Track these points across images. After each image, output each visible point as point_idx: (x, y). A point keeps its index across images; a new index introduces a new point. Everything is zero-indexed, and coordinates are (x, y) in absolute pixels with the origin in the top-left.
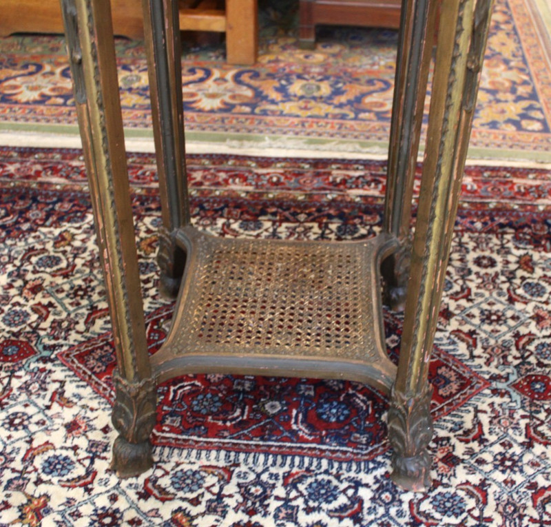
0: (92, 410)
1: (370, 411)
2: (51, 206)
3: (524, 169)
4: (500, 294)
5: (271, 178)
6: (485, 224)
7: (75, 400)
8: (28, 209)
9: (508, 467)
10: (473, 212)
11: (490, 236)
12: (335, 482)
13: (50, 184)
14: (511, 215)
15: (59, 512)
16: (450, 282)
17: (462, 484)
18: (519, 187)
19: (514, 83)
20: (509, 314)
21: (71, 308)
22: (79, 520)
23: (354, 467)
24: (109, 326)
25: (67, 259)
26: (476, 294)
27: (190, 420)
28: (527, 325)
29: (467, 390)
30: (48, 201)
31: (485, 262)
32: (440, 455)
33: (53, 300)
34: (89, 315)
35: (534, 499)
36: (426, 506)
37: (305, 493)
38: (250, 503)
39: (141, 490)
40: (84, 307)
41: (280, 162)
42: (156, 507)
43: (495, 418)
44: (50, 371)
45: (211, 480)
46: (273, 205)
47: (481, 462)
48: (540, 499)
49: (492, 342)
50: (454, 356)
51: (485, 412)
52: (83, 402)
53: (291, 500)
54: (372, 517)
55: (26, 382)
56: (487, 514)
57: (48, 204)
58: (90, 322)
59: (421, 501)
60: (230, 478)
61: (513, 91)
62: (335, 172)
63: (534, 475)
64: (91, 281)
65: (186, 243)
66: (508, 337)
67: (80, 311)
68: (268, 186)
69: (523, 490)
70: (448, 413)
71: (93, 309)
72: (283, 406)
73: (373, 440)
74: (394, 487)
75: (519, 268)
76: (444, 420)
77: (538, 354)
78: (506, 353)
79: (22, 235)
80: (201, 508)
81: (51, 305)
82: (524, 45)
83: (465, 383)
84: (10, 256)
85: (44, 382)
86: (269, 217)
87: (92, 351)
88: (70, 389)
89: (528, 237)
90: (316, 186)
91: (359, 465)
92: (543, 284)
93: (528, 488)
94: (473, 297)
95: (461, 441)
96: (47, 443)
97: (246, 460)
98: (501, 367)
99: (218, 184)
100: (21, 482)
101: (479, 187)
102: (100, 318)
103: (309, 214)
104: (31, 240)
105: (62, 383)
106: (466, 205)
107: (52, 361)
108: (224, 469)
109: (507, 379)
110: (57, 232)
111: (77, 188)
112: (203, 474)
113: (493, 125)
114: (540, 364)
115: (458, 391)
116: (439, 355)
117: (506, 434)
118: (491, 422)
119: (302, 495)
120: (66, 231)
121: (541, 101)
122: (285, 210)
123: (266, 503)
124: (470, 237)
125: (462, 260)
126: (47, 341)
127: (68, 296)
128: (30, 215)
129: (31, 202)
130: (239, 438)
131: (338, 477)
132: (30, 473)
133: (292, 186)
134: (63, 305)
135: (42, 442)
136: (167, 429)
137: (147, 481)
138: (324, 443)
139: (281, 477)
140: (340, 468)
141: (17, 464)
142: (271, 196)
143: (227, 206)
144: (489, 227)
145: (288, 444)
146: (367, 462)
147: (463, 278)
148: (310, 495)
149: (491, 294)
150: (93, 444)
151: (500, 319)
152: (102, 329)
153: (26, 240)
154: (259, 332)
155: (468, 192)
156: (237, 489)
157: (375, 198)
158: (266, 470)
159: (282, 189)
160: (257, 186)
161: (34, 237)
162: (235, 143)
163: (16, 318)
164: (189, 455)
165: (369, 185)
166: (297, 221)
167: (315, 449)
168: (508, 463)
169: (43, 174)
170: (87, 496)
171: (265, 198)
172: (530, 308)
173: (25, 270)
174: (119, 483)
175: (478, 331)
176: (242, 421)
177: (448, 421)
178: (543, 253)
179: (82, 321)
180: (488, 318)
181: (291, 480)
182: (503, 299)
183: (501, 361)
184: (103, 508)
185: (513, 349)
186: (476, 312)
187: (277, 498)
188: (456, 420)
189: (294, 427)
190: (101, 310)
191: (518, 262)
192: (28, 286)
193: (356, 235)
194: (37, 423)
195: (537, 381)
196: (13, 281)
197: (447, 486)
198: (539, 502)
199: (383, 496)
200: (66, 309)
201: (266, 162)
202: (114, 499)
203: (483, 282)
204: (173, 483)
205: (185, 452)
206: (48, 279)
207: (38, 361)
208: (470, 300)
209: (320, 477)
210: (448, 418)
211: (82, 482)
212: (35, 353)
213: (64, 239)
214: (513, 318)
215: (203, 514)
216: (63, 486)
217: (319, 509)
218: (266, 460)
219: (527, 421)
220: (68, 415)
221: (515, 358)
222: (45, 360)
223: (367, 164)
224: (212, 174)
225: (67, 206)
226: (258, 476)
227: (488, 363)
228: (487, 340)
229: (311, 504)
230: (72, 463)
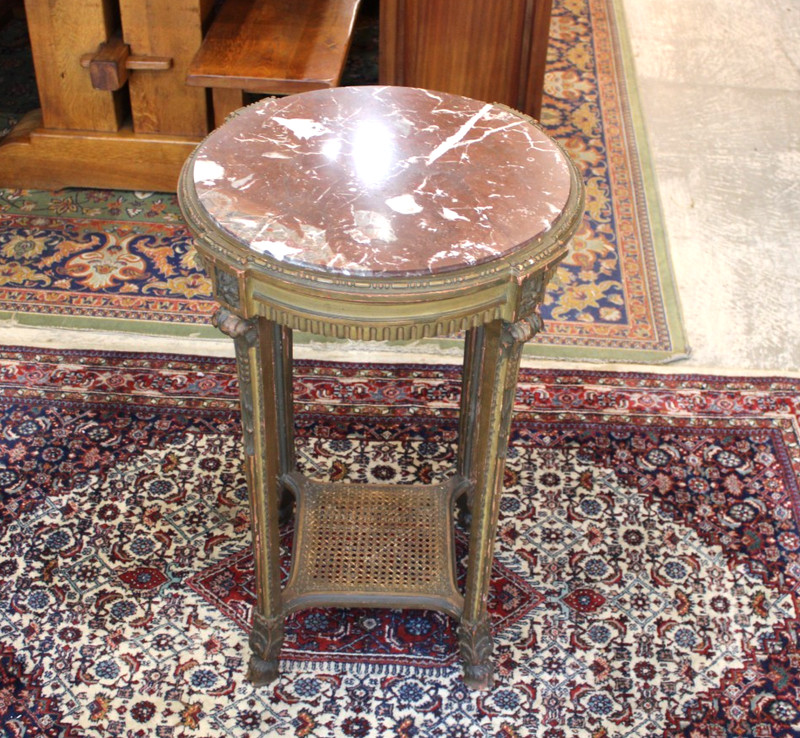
0: (224, 630)
1: (448, 625)
2: (150, 424)
3: (596, 372)
4: (560, 513)
5: (356, 389)
6: (553, 438)
7: (208, 622)
8: (130, 428)
9: (555, 669)
10: (543, 425)
11: (557, 451)
12: (420, 685)
13: (145, 398)
14: (578, 427)
15: (211, 716)
16: (518, 502)
17: (518, 684)
18: (589, 395)
19: (598, 255)
20: (567, 532)
21: (190, 536)
22: (228, 721)
23: (435, 672)
24: (226, 552)
25: (177, 484)
26: (540, 513)
27: (304, 637)
28: (580, 543)
29: (526, 605)
30: (147, 418)
31: (550, 479)
32: (502, 661)
33: (173, 528)
34: (207, 542)
35: (571, 694)
36: (489, 702)
37: (398, 694)
38: (356, 703)
39: (272, 696)
40: (200, 534)
41: (364, 369)
42: (285, 709)
43: (547, 628)
44: (183, 597)
45: (325, 686)
46: (359, 421)
47: (533, 665)
48: (577, 694)
49: (550, 560)
50: (517, 574)
51: (539, 623)
52: (215, 624)
53: (387, 700)
54: (449, 711)
55: (164, 607)
56: (534, 707)
57: (147, 422)
58: (209, 549)
59: (485, 698)
60: (340, 684)
61: (596, 267)
62: (416, 381)
63: (574, 675)
64: (203, 507)
65: (294, 488)
66: (563, 555)
67: (198, 538)
68: (354, 398)
69: (564, 687)
70: (510, 626)
71: (210, 536)
72: (377, 622)
73: (449, 650)
74: (466, 687)
75: (579, 485)
76: (507, 632)
77: (588, 570)
78: (561, 570)
79: (130, 458)
80: (320, 708)
81: (171, 532)
82: (615, 199)
83: (525, 598)
84: (124, 482)
85: (179, 607)
86: (356, 435)
87: (215, 577)
88: (203, 613)
89: (591, 452)
90: (398, 398)
91: (438, 671)
92: (599, 501)
93: (568, 685)
94: (537, 516)
95: (519, 648)
96: (192, 660)
97: (351, 669)
98: (555, 583)
99: (306, 397)
100: (176, 693)
101: (551, 395)
102: (216, 545)
103: (393, 431)
104: (140, 464)
105: (195, 607)
106: (537, 417)
107: (182, 587)
108: (335, 676)
109: (559, 594)
110: (162, 454)
111: (172, 402)
112: (319, 681)
113: (572, 315)
114: (588, 580)
115: (519, 605)
116: (505, 574)
117: (555, 641)
118: (543, 632)
119: (395, 696)
120: (170, 453)
121: (623, 281)
122: (371, 427)
123: (369, 702)
124: (539, 453)
125: (529, 478)
126: (174, 568)
127: (184, 523)
128: (133, 434)
129: (130, 419)
130: (344, 651)
131: (422, 680)
132: (182, 685)
133: (375, 398)
134: (182, 532)
135: (187, 660)
136: (286, 645)
137: (276, 688)
138: (412, 654)
139: (379, 682)
140: (424, 673)
141: (171, 679)
142: (357, 410)
143: (317, 423)
144: (556, 442)
145: (384, 655)
146: (445, 667)
147: (529, 497)
148: (402, 695)
149: (553, 513)
150: (229, 660)
151: (559, 537)
152: (221, 555)
153: (135, 463)
154: (360, 573)
155: (541, 401)
156: (345, 693)
157: (453, 410)
158: (367, 676)
159: (367, 402)
160: (343, 399)
161: (142, 461)
162: (318, 345)
163: (143, 547)
164: (306, 666)
165: (448, 397)
166: (383, 439)
167: (404, 658)
168: (554, 666)
169: (135, 385)
170: (231, 703)
171: (351, 413)
172: (585, 526)
173: (141, 497)
174: (254, 691)
175: (539, 550)
176: (346, 637)
177: (509, 632)
178: (603, 469)
179: (202, 548)
180: (549, 536)
181: (386, 684)
182: (562, 518)
183: (556, 577)
184: (245, 711)
185: (567, 565)
186: (538, 531)
187: (377, 699)
188: (515, 631)
189: (388, 640)
190: (217, 537)
191: (579, 480)
192: (147, 514)
193: (436, 454)
194: (180, 643)
195: (584, 595)
196: (132, 508)
197: (506, 685)
198: (575, 697)
199: (457, 695)
200: (185, 536)
201: (350, 369)
202: (252, 703)
203: (548, 500)
204: (296, 690)
205: (303, 664)
206: (164, 506)
207: (169, 587)
208: (534, 520)
209: (409, 681)
210: (509, 629)
211: (225, 691)
212: (165, 579)
213: (170, 462)
214: (570, 536)
215: (322, 713)
216: (211, 695)
217: (409, 706)
218: (367, 669)
219: (572, 630)
220: (205, 635)
221: (568, 574)
222: (177, 586)
223: (446, 369)
224: (300, 385)
225: (166, 424)
226: (362, 681)
227: (545, 580)
228: (546, 557)
229: (403, 702)
230: (215, 676)
